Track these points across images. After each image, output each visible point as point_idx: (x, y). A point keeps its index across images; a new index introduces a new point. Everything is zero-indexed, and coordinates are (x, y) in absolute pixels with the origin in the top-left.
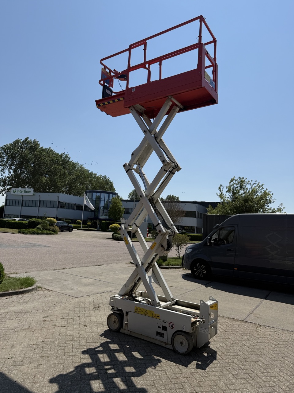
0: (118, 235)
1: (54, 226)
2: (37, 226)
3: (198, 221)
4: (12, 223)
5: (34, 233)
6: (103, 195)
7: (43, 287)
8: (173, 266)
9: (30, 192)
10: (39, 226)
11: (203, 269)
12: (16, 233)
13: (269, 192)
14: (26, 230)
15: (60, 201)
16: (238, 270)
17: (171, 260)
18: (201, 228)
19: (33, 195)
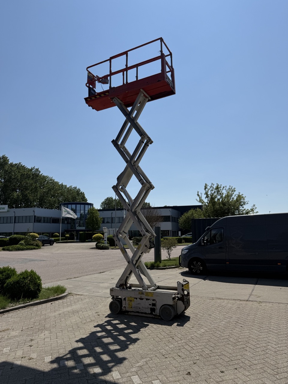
0: (103, 245)
1: (36, 241)
3: (172, 225)
5: (19, 249)
6: (78, 206)
7: (73, 293)
9: (4, 208)
10: (22, 242)
11: (199, 266)
13: (242, 195)
14: (10, 247)
15: (36, 216)
16: (229, 264)
19: (8, 211)
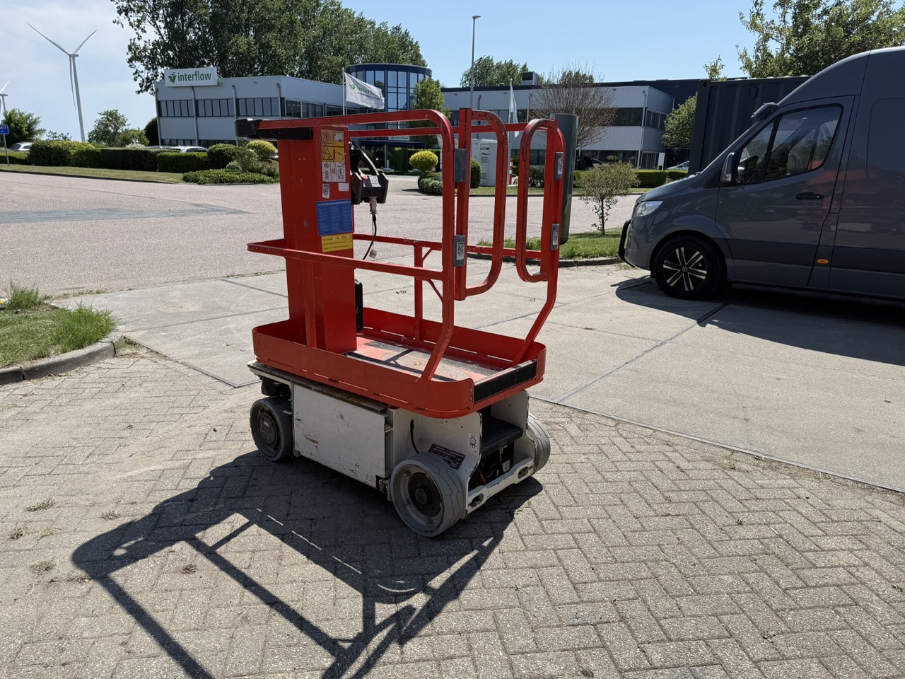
0: (434, 181)
1: (271, 162)
2: (230, 164)
3: (645, 135)
4: (170, 157)
5: (221, 179)
6: (392, 74)
7: (143, 342)
8: (586, 256)
9: (208, 77)
10: (234, 163)
11: (696, 266)
12: (178, 183)
14: (201, 174)
15: (284, 98)
16: (830, 265)
17: (579, 240)
18: (653, 154)
19: (218, 84)
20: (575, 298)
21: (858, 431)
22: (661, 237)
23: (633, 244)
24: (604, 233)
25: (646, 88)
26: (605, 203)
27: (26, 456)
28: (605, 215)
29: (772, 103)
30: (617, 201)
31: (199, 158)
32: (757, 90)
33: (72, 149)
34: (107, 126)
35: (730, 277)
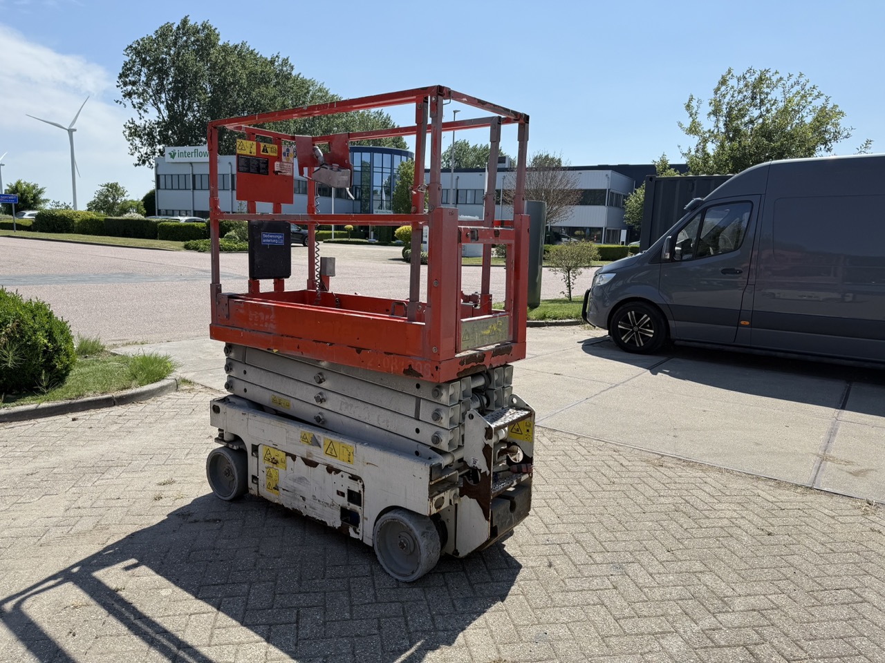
2: (228, 234)
3: (609, 213)
4: (170, 227)
6: (377, 156)
7: (196, 381)
8: (555, 319)
10: (232, 233)
11: (645, 326)
12: (179, 250)
14: (201, 243)
16: (751, 326)
17: (549, 305)
18: (617, 231)
20: (545, 351)
21: (757, 444)
22: (616, 302)
23: (593, 308)
24: (570, 299)
25: (609, 172)
26: (571, 274)
27: (140, 454)
28: (571, 284)
29: (699, 199)
30: (581, 273)
31: (198, 228)
32: (693, 184)
33: (77, 217)
34: (107, 196)
35: (673, 336)
